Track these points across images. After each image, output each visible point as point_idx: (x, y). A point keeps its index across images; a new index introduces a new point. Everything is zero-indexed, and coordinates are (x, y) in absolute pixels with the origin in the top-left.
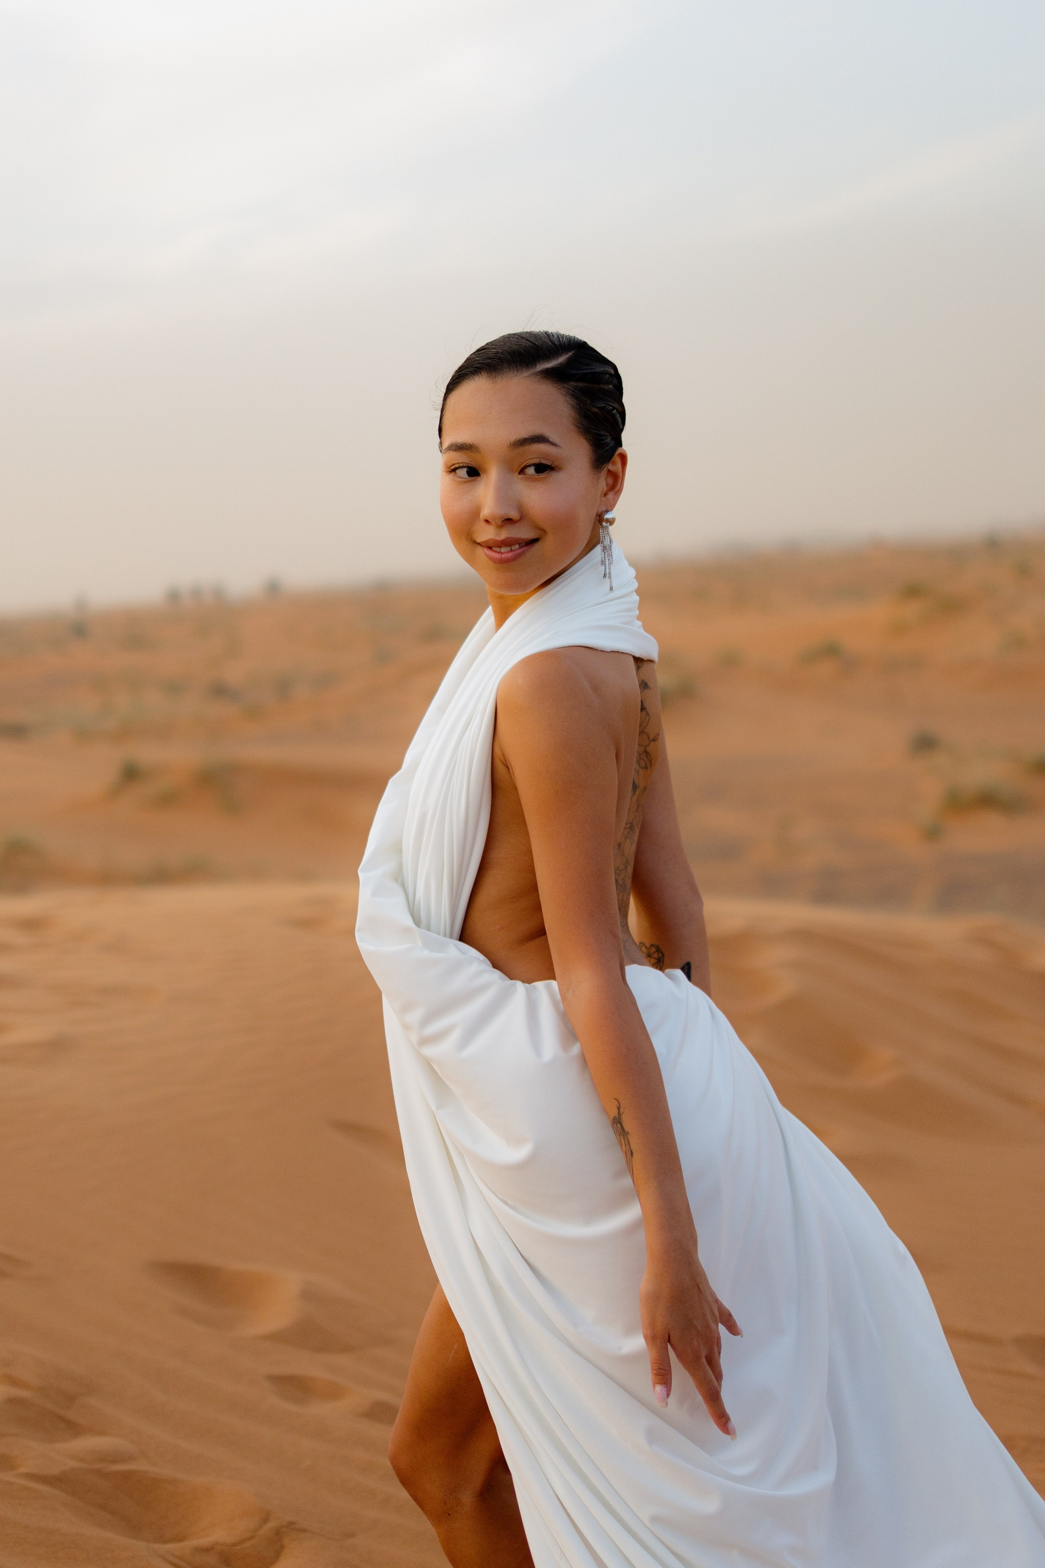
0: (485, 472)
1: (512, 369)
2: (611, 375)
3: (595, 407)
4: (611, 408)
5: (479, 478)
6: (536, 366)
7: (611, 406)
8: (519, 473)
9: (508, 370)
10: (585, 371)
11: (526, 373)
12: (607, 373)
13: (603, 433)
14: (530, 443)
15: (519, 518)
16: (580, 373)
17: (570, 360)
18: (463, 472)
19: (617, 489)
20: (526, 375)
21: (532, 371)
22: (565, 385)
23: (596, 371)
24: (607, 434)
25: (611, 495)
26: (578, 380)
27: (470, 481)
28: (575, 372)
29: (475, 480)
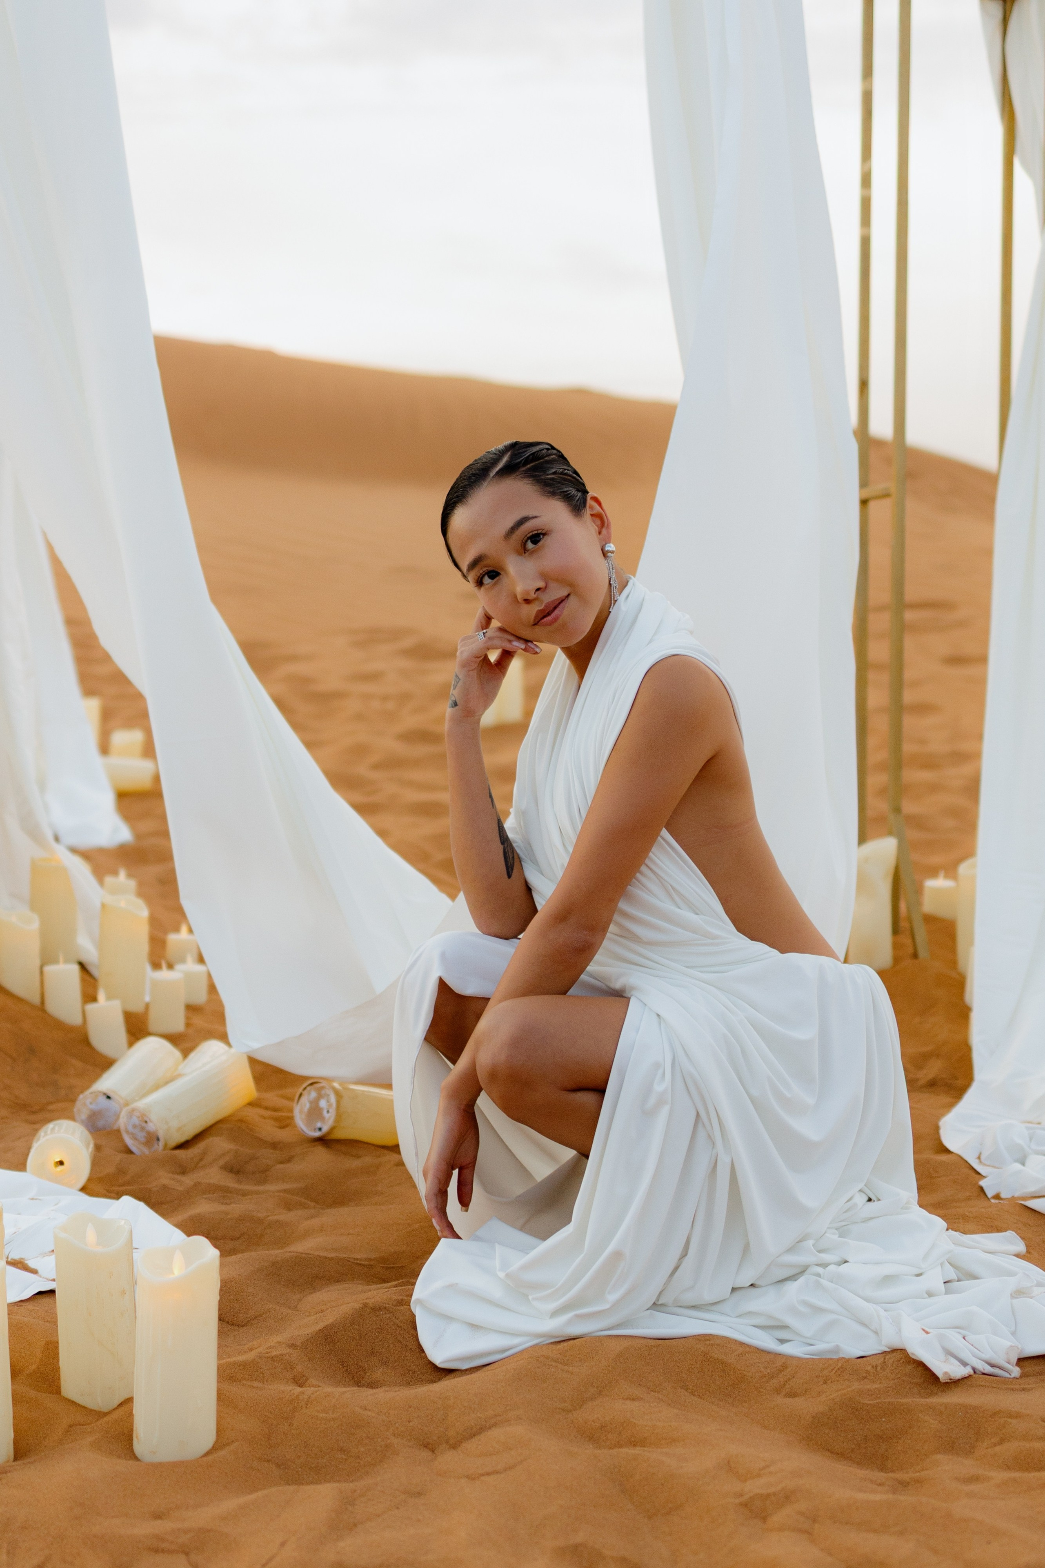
0: (503, 569)
1: (475, 489)
2: (548, 449)
3: (548, 475)
4: (561, 470)
5: (501, 576)
6: (489, 475)
7: (561, 469)
8: (525, 553)
9: (472, 491)
10: (525, 456)
11: (485, 484)
12: (543, 450)
13: (566, 489)
14: (517, 528)
15: (545, 585)
16: (523, 459)
17: (511, 457)
18: (487, 580)
19: (606, 524)
20: (486, 484)
21: (489, 479)
22: (518, 474)
23: (533, 452)
24: (571, 489)
25: (604, 531)
26: (525, 464)
27: (496, 583)
28: (519, 460)
29: (499, 580)
